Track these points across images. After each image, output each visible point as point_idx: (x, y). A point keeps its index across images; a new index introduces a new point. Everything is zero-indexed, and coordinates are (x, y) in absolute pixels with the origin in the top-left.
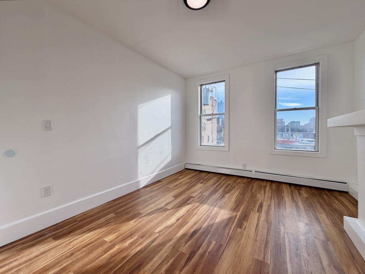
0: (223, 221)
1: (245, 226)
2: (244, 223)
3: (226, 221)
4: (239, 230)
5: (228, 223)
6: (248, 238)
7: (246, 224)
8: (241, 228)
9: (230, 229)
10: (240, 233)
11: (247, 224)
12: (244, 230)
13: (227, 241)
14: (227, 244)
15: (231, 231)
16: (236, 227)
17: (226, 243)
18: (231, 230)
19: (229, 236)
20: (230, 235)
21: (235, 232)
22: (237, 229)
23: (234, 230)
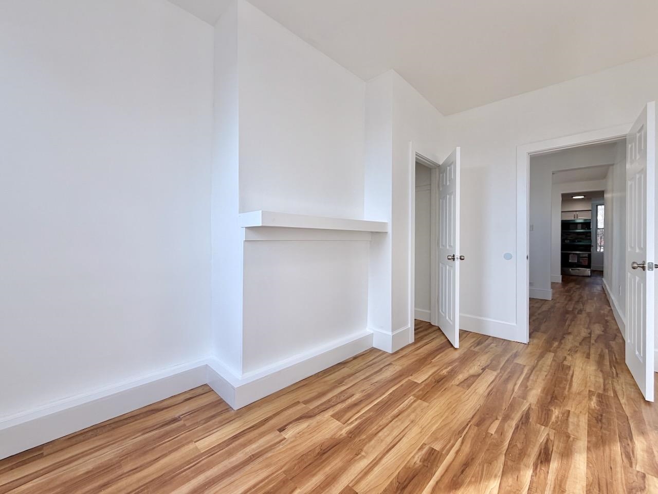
0: (476, 482)
1: (420, 454)
2: (418, 462)
3: (468, 480)
4: (437, 447)
5: (462, 472)
6: (424, 428)
7: (417, 456)
8: (432, 451)
9: (457, 452)
10: (436, 439)
11: (413, 457)
12: (425, 444)
13: (467, 429)
14: (467, 425)
15: (455, 446)
16: (442, 454)
17: (468, 427)
18: (457, 449)
19: (462, 437)
20: (460, 439)
21: (448, 444)
22: (443, 449)
23: (448, 447)
